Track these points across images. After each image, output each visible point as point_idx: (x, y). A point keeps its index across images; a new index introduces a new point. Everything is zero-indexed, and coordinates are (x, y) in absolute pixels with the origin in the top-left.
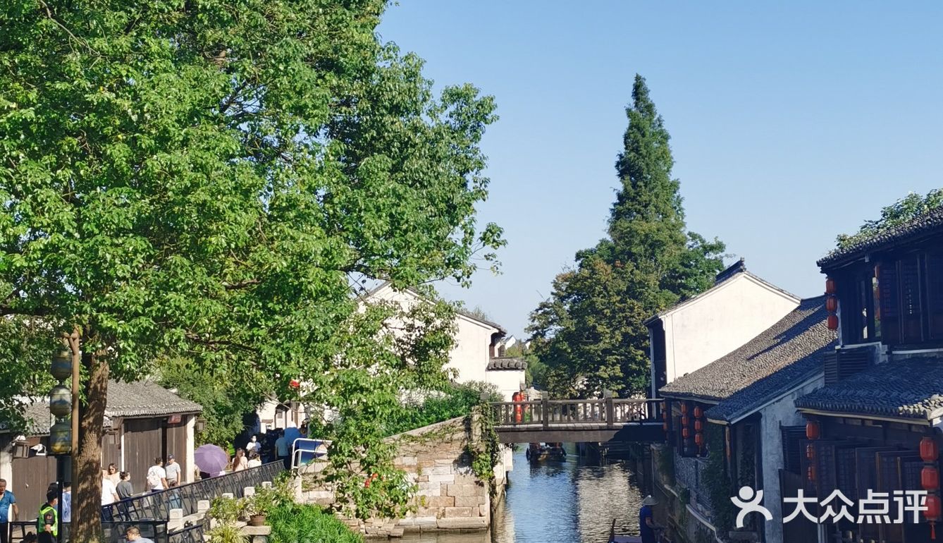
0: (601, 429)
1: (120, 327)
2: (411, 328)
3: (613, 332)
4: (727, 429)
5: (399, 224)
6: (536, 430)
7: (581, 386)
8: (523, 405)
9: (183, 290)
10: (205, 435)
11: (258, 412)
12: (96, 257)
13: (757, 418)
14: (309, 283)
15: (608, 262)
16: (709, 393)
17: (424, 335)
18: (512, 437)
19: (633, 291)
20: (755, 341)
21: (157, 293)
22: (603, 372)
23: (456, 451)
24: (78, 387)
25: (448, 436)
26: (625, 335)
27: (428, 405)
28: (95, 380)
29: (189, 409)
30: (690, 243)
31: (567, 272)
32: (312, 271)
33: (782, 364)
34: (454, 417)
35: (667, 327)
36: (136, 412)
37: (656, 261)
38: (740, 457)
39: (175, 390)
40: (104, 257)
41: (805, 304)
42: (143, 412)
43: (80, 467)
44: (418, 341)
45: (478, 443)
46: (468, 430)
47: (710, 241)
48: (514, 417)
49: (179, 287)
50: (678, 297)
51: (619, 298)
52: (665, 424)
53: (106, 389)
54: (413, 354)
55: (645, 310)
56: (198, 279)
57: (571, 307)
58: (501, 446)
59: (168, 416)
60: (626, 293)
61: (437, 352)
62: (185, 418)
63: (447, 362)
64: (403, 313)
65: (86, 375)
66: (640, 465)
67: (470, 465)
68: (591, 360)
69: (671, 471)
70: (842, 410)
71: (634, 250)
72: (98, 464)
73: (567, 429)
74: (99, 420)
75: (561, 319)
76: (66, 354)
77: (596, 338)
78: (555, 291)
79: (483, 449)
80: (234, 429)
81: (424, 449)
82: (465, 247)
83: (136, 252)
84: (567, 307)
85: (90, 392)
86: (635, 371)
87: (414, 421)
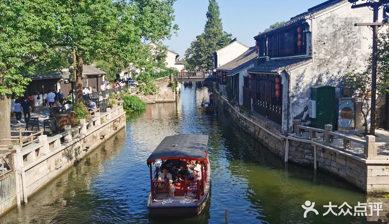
0: (202, 78)
1: (85, 48)
2: (156, 53)
3: (205, 56)
4: (231, 77)
5: (153, 24)
6: (187, 79)
7: (197, 69)
8: (183, 73)
9: (100, 40)
10: (107, 79)
11: (120, 74)
12: (78, 31)
13: (238, 74)
14: (131, 38)
15: (204, 38)
16: (227, 69)
17: (160, 54)
18: (181, 80)
19: (210, 46)
20: (238, 57)
21: (94, 40)
22: (203, 65)
23: (168, 84)
24: (76, 66)
25: (166, 80)
26: (208, 56)
27: (161, 72)
28: (79, 64)
29: (103, 73)
30: (224, 34)
31: (194, 41)
32: (132, 35)
33: (244, 62)
34: (167, 75)
35: (218, 54)
36: (90, 74)
37: (216, 38)
38: (234, 84)
39: (99, 69)
40: (80, 31)
41: (251, 48)
42: (92, 74)
43: (77, 85)
44: (158, 56)
45: (173, 82)
46: (170, 78)
47: (229, 34)
48: (181, 76)
49: (99, 38)
50: (221, 47)
51: (207, 47)
52: (217, 77)
53: (82, 66)
54: (157, 58)
55: (213, 50)
56: (104, 37)
57: (195, 50)
58: (178, 82)
59: (98, 75)
60: (208, 46)
61: (163, 58)
62: (102, 75)
63: (165, 61)
64: (154, 48)
65: (77, 63)
66: (211, 87)
67: (171, 87)
68: (200, 62)
69: (218, 88)
70: (258, 72)
71: (210, 36)
72: (81, 85)
73: (194, 78)
74: (81, 74)
75: (193, 52)
76: (72, 57)
77: (201, 57)
78: (191, 46)
79: (174, 83)
80: (114, 78)
81: (160, 83)
82: (169, 30)
83: (88, 30)
84: (194, 50)
85: (79, 67)
86: (210, 65)
87: (157, 76)
